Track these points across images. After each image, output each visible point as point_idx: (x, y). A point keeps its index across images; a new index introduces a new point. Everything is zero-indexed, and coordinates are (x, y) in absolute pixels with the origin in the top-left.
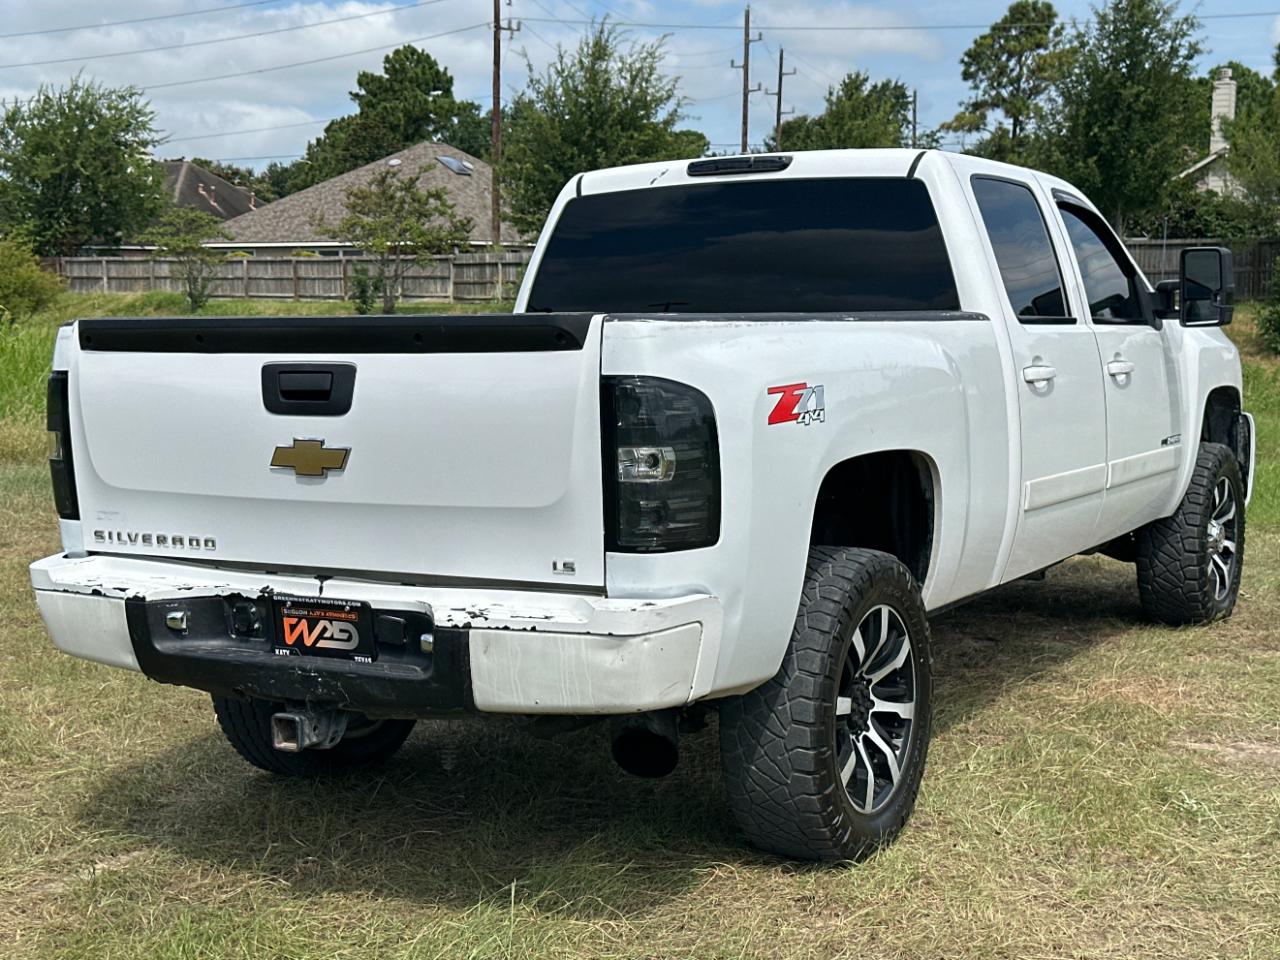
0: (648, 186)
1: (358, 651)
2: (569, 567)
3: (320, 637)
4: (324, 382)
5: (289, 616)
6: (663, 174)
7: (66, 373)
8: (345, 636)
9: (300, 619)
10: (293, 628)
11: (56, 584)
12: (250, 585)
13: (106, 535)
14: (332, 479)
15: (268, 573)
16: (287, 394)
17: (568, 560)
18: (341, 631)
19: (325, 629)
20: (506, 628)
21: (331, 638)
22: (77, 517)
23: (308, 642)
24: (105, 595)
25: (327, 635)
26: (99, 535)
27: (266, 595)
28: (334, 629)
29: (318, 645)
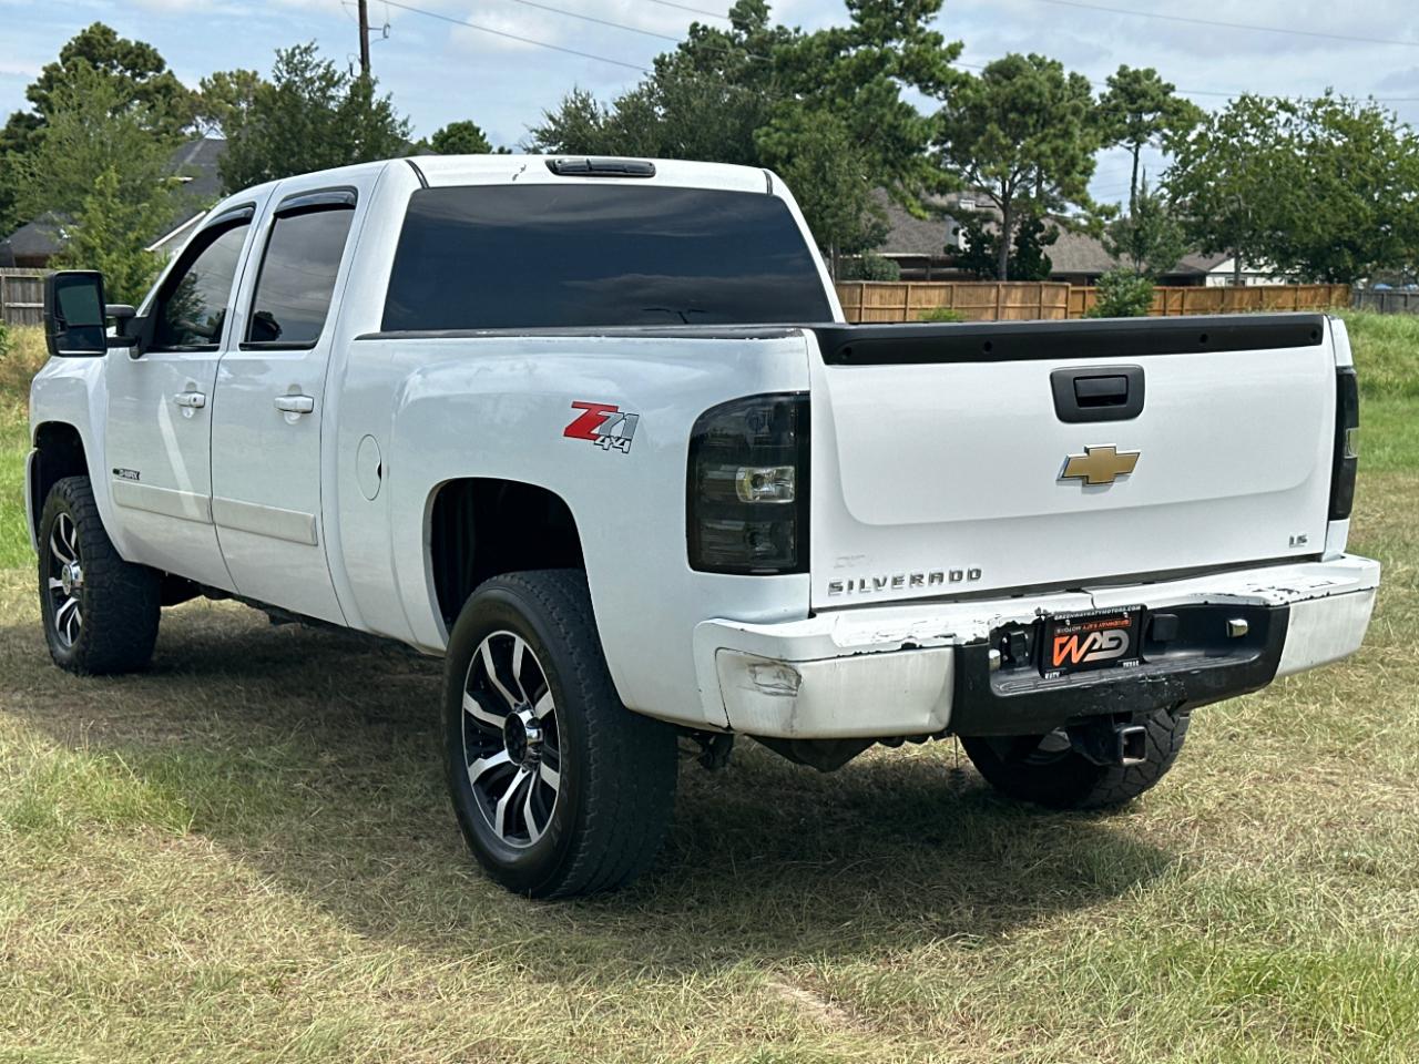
0: (509, 181)
1: (1126, 656)
2: (1302, 540)
3: (1089, 650)
4: (1115, 386)
5: (1061, 635)
6: (523, 169)
7: (807, 394)
8: (1114, 644)
9: (1071, 635)
10: (1062, 647)
11: (843, 648)
12: (1023, 611)
13: (845, 586)
14: (1118, 486)
15: (1014, 597)
16: (1083, 401)
17: (1301, 534)
18: (1111, 639)
19: (1095, 641)
20: (1312, 598)
21: (1100, 649)
22: (807, 570)
23: (1075, 660)
24: (921, 647)
25: (1096, 647)
26: (836, 587)
27: (1043, 618)
28: (1103, 639)
29: (1086, 660)
